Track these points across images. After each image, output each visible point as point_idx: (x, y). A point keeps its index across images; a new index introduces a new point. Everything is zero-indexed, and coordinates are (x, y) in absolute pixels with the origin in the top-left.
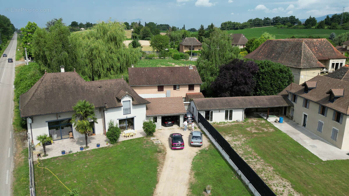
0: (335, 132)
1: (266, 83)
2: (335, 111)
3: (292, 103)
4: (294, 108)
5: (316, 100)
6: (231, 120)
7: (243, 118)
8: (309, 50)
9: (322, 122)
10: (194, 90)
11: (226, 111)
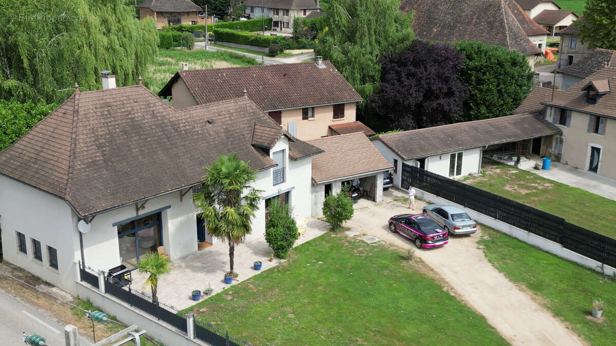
1: (488, 90)
3: (555, 126)
4: (563, 137)
6: (460, 174)
7: (479, 168)
10: (343, 117)
11: (453, 157)
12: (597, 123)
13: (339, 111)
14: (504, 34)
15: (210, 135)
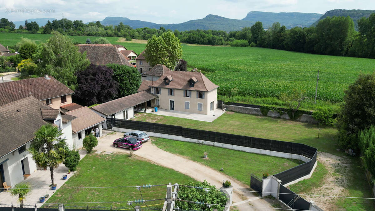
0: (201, 105)
2: (197, 91)
3: (155, 95)
4: (159, 99)
7: (133, 115)
9: (188, 102)
10: (66, 102)
11: (124, 112)
12: (171, 91)
13: (64, 99)
14: (120, 60)
15: (21, 118)
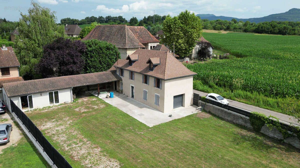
0: (157, 97)
1: (95, 61)
2: (155, 78)
3: (120, 77)
4: (123, 82)
5: (139, 71)
6: (58, 102)
7: (71, 99)
8: (131, 33)
9: (146, 90)
11: (51, 94)
12: (132, 75)
13: (5, 71)
